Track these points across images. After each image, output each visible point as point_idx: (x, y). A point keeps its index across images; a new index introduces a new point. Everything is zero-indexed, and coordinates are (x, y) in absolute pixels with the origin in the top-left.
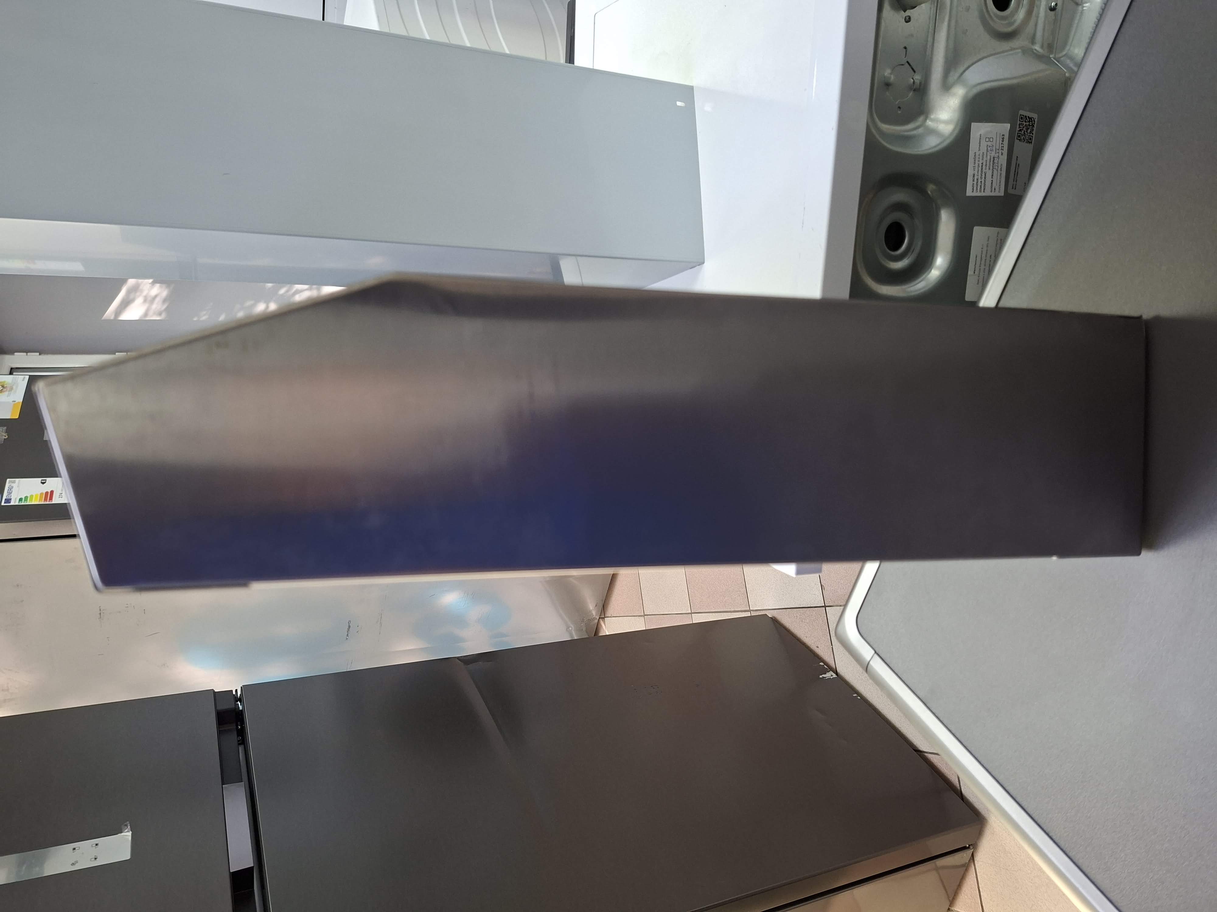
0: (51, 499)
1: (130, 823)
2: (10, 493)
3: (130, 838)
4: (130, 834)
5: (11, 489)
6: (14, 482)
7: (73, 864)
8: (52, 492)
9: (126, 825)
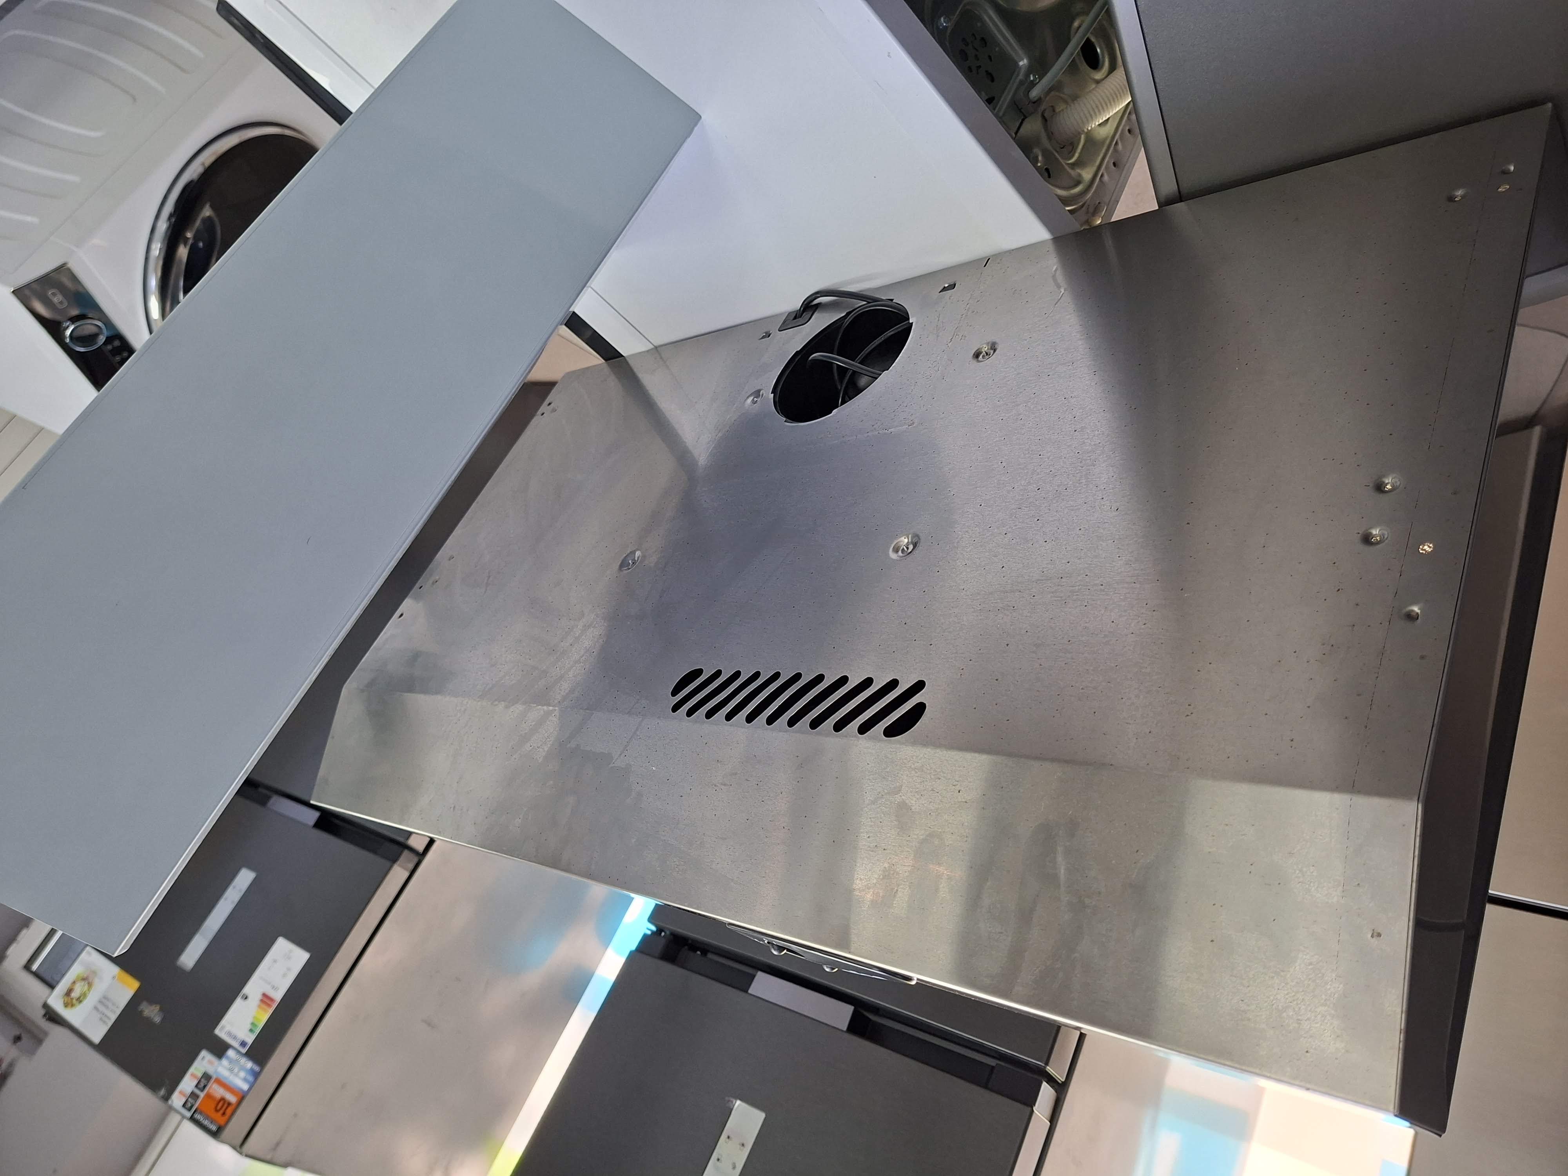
0: (272, 1000)
1: (729, 1096)
2: (235, 1038)
3: (744, 1105)
4: (738, 1102)
5: (229, 1034)
6: (223, 1028)
7: (734, 1168)
8: (264, 995)
9: (729, 1101)
